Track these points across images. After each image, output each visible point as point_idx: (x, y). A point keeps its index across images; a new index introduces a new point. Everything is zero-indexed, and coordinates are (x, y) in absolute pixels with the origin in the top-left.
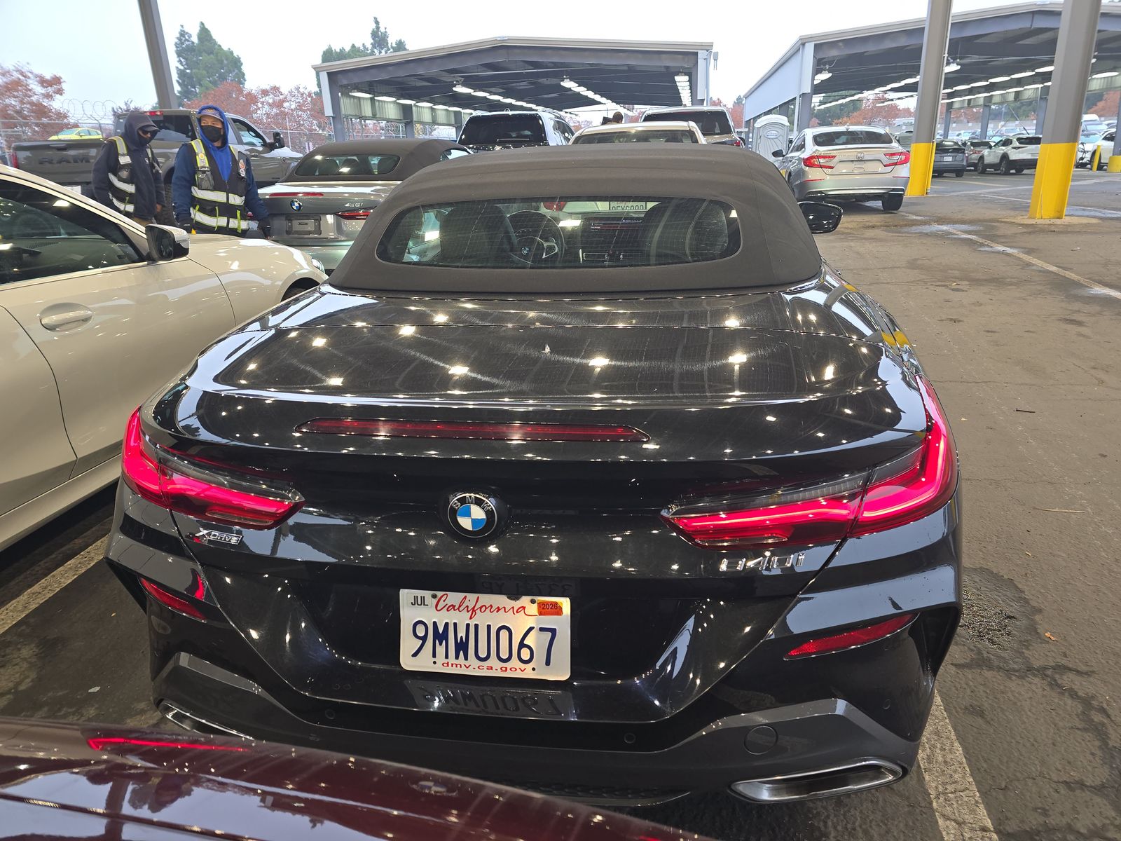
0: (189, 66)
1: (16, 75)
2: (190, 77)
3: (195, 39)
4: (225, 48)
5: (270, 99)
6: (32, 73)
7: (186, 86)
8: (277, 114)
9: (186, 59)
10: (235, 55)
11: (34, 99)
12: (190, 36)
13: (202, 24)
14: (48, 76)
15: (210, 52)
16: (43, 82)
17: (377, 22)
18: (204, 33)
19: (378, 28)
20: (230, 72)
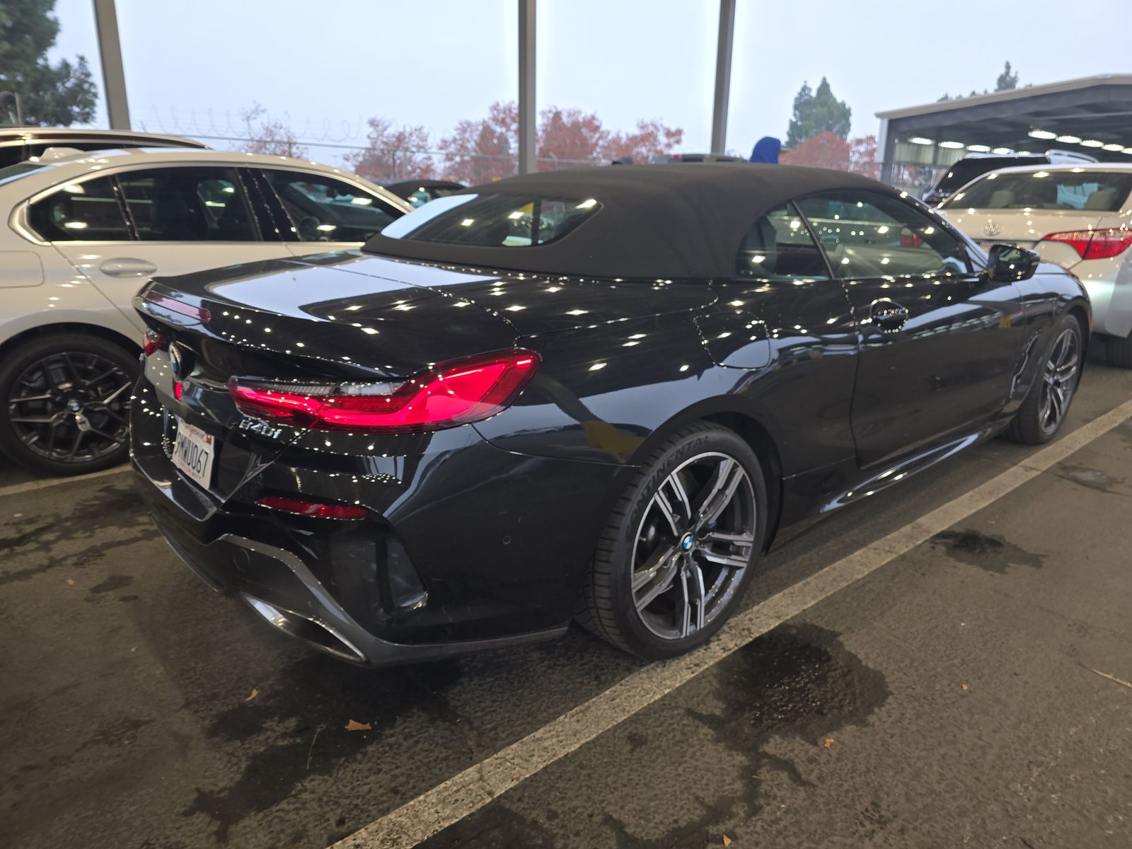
0: (802, 118)
1: (651, 129)
2: (800, 128)
3: (814, 94)
4: (839, 100)
5: (862, 148)
6: (662, 126)
7: (794, 137)
8: (865, 163)
9: (801, 112)
10: (847, 106)
11: (659, 148)
12: (810, 90)
13: (824, 79)
14: (673, 129)
15: (824, 104)
16: (669, 134)
17: (1008, 67)
18: (824, 88)
19: (1007, 73)
20: (838, 122)
